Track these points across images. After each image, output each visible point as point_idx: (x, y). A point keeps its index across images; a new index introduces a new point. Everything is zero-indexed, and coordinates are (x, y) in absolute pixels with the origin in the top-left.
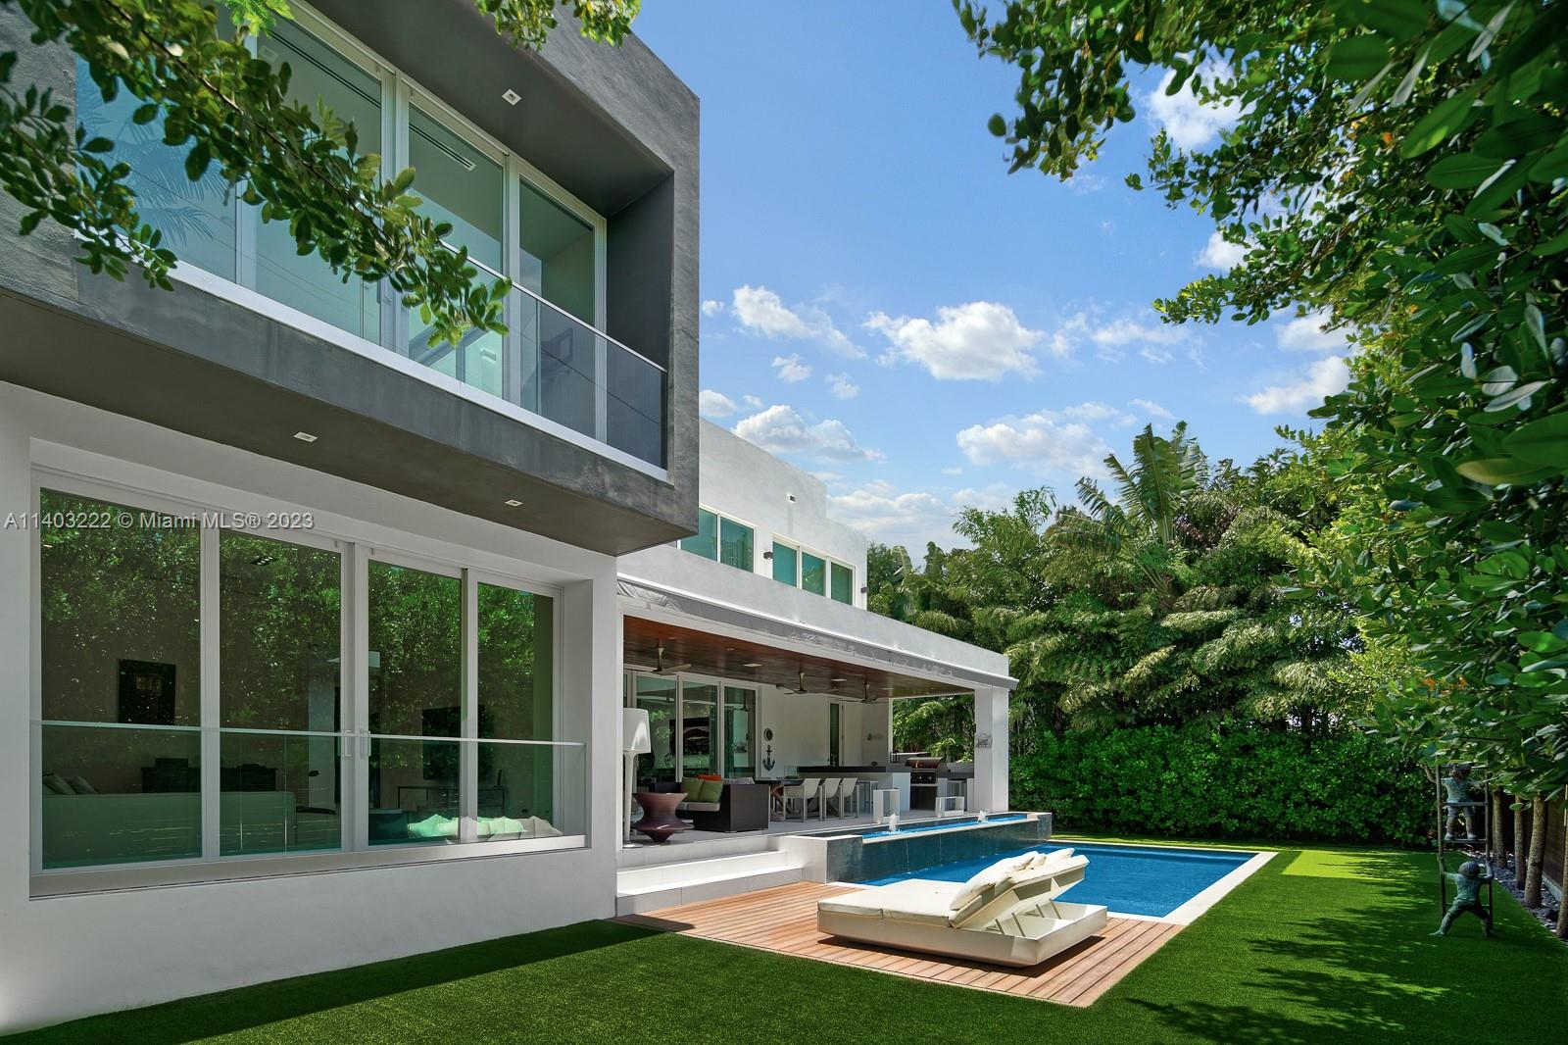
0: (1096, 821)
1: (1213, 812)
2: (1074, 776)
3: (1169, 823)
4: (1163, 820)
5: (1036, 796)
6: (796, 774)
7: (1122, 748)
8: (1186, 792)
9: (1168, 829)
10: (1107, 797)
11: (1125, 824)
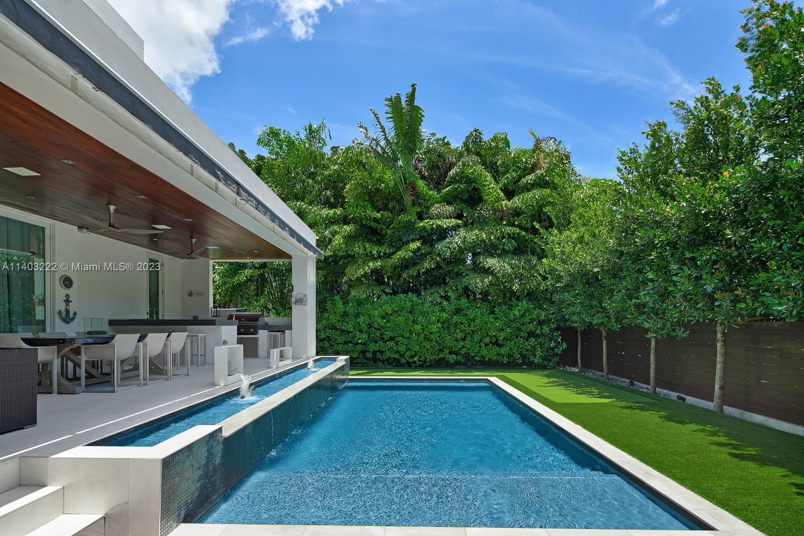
0: (367, 359)
1: (441, 350)
2: (354, 328)
3: (416, 359)
4: (412, 357)
5: (326, 342)
6: (105, 327)
7: (388, 308)
8: (427, 339)
9: (415, 362)
10: (376, 342)
11: (388, 360)
